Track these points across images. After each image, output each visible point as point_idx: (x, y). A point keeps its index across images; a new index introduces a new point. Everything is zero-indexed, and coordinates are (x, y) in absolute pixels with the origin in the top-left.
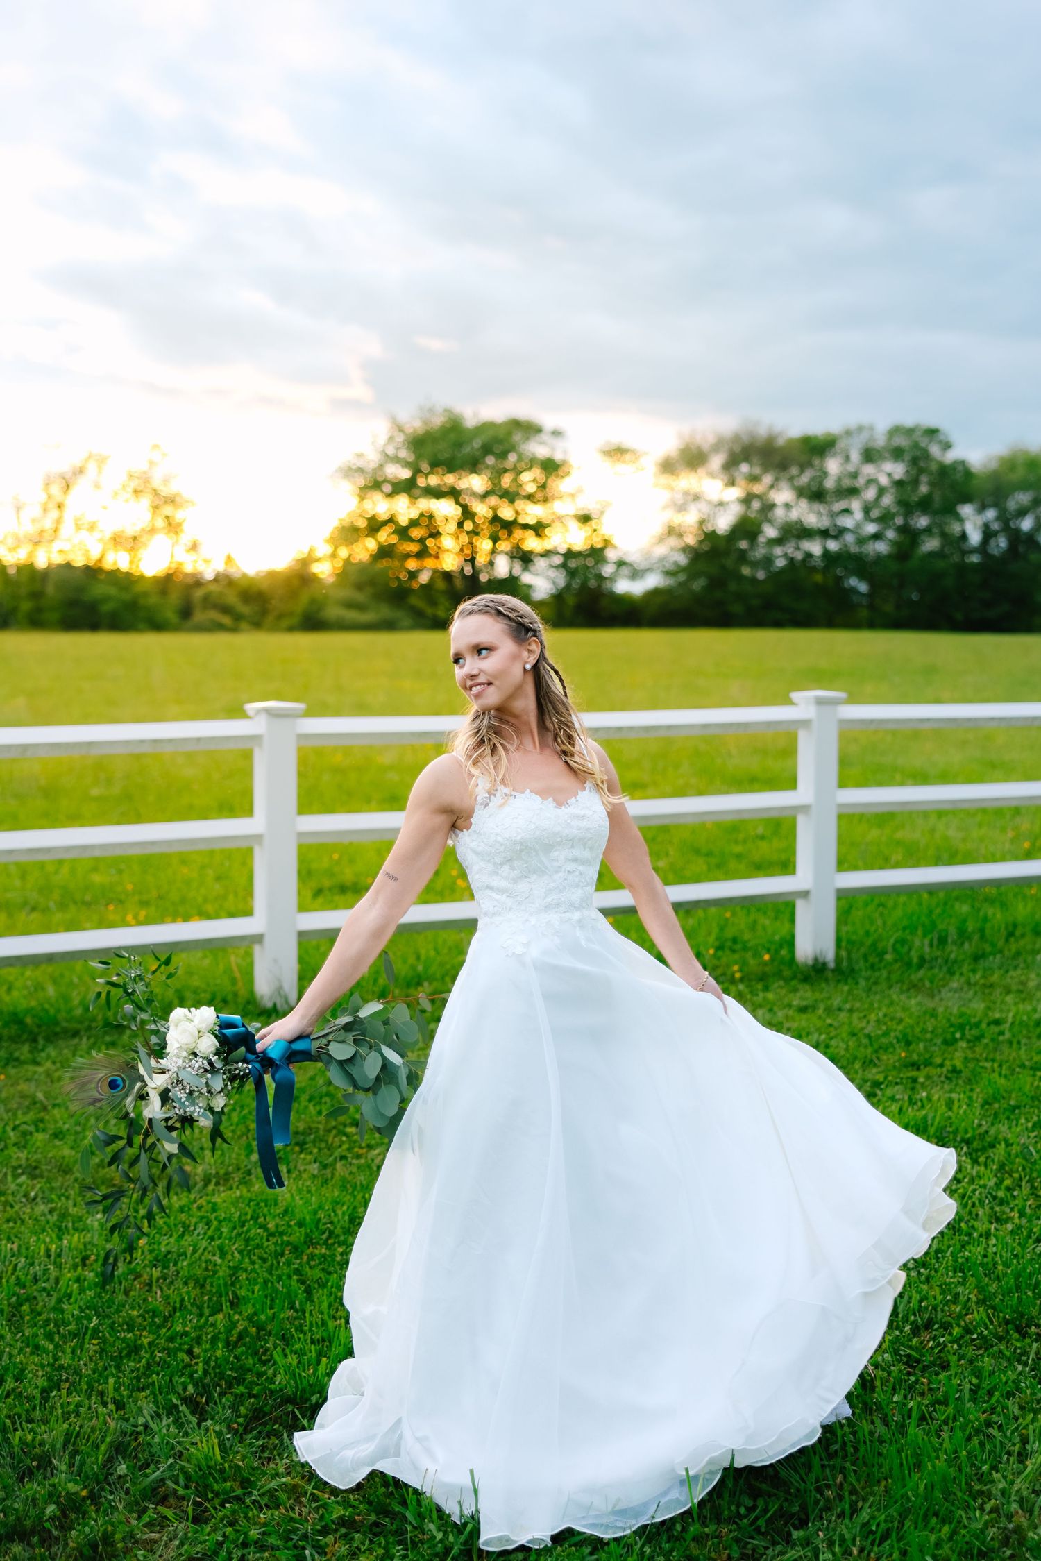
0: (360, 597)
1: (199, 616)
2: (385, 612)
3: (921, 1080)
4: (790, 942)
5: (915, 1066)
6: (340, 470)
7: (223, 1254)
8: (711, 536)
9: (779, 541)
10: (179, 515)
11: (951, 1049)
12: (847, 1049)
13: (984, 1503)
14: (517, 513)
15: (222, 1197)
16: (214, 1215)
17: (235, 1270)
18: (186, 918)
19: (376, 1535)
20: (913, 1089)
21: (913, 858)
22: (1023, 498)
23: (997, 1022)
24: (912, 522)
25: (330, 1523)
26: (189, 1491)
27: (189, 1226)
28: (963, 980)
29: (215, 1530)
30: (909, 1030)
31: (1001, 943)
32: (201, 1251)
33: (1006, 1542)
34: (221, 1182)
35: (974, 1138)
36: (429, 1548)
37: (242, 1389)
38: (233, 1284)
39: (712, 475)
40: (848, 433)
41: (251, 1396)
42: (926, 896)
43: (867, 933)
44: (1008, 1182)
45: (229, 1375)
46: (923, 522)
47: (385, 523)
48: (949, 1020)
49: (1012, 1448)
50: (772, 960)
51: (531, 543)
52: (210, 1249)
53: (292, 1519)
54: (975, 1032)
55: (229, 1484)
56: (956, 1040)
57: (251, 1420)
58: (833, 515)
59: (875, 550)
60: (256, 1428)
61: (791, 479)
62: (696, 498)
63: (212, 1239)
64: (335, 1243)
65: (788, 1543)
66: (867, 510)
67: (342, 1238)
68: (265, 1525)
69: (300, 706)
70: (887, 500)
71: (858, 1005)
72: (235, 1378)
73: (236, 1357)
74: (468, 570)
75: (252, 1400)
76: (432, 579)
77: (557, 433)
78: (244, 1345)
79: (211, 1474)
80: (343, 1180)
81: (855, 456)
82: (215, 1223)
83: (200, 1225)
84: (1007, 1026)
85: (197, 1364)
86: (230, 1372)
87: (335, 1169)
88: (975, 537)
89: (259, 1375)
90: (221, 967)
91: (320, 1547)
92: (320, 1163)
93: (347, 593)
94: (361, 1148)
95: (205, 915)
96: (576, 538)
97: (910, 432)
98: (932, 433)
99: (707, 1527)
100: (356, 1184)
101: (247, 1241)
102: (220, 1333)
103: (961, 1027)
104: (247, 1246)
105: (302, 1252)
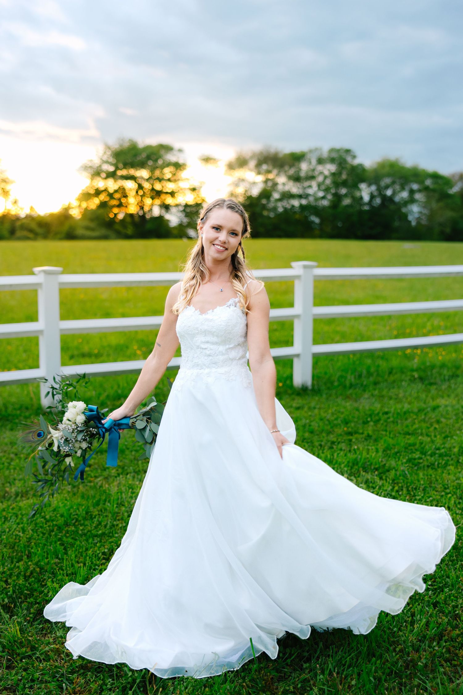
0: (92, 225)
1: (19, 233)
2: (103, 231)
3: (354, 440)
4: (291, 377)
5: (350, 434)
6: (82, 167)
7: (24, 531)
8: (250, 198)
9: (280, 200)
10: (8, 187)
11: (366, 426)
12: (319, 427)
13: (396, 647)
14: (163, 187)
15: (24, 503)
16: (20, 512)
17: (29, 540)
18: (9, 370)
19: (98, 672)
20: (350, 445)
21: (344, 339)
22: (388, 181)
23: (387, 413)
24: (338, 191)
25: (75, 668)
26: (4, 654)
27: (7, 518)
28: (370, 393)
29: (16, 674)
30: (346, 417)
31: (386, 377)
32: (13, 530)
33: (407, 667)
34: (24, 495)
35: (379, 467)
36: (125, 680)
37: (32, 599)
38: (28, 546)
39: (251, 170)
40: (311, 151)
41: (36, 603)
42: (351, 356)
43: (326, 373)
44: (396, 488)
45: (26, 593)
46: (343, 191)
47: (103, 191)
48: (364, 412)
49: (407, 619)
50: (283, 386)
51: (169, 200)
52: (18, 529)
53: (56, 667)
54: (377, 418)
55: (24, 649)
56: (368, 422)
57: (36, 615)
58: (304, 188)
59: (322, 204)
60: (39, 618)
61: (285, 172)
62: (243, 180)
63: (18, 524)
64: (78, 525)
65: (301, 670)
66: (319, 185)
67: (82, 522)
68: (43, 670)
69: (59, 269)
70: (328, 182)
71: (323, 406)
72: (28, 594)
73: (29, 584)
74: (141, 213)
75: (37, 605)
76: (125, 217)
77: (180, 151)
78: (33, 577)
79: (15, 644)
80: (83, 493)
81: (314, 162)
82: (20, 516)
83: (13, 517)
84: (390, 415)
85: (9, 588)
86: (26, 592)
87: (79, 488)
88: (366, 198)
89: (42, 592)
90: (26, 392)
91: (70, 680)
92: (72, 485)
93: (87, 223)
94: (91, 477)
95: (18, 368)
96: (190, 199)
97: (338, 151)
98: (348, 151)
99: (262, 664)
100: (89, 496)
101: (36, 524)
102: (21, 572)
103: (370, 416)
104: (36, 527)
105: (63, 529)
